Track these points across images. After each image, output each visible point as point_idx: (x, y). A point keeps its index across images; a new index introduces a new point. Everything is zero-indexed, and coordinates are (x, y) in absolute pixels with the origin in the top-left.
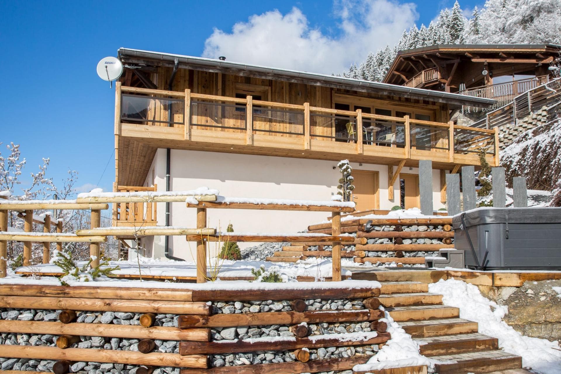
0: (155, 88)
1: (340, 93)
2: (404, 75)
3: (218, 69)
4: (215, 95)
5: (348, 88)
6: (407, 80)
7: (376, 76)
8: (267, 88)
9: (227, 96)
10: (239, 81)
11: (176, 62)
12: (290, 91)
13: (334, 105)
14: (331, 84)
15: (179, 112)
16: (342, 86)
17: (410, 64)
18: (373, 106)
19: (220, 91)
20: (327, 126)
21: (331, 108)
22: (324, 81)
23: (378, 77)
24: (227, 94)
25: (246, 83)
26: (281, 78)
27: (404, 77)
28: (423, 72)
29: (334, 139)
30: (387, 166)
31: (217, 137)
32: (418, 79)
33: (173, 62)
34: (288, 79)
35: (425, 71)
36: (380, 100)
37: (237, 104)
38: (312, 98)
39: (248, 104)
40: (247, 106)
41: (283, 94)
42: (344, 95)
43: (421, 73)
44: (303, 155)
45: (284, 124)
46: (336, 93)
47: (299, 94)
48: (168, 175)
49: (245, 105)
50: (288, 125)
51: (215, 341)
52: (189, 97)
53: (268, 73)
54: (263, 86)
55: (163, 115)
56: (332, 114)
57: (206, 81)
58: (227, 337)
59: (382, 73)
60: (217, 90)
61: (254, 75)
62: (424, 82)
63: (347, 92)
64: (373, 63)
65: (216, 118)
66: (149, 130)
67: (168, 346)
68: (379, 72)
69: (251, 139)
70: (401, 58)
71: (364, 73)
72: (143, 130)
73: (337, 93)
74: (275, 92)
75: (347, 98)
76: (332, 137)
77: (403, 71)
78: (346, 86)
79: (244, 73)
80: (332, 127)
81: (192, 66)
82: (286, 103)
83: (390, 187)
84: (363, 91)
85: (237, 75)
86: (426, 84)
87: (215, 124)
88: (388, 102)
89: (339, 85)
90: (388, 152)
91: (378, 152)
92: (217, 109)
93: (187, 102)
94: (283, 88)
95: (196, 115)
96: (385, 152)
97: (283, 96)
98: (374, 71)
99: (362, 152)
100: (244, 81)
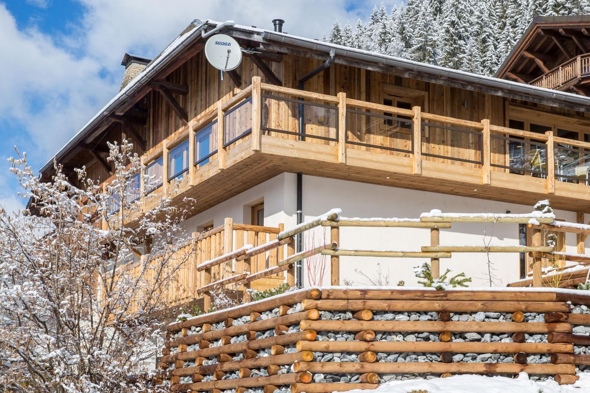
0: (279, 83)
1: (516, 106)
2: (541, 60)
3: (381, 67)
4: (357, 99)
5: (536, 101)
6: (547, 71)
7: (430, 37)
8: (423, 93)
9: (372, 102)
10: (388, 82)
11: (332, 55)
12: (452, 100)
13: (507, 123)
14: (516, 94)
15: (311, 122)
16: (528, 97)
17: (552, 40)
18: (555, 125)
19: (363, 95)
20: (499, 152)
21: (505, 126)
22: (509, 90)
23: (435, 38)
24: (373, 98)
25: (395, 85)
26: (455, 83)
27: (540, 63)
28: (579, 58)
29: (508, 170)
30: (575, 213)
31: (377, 162)
32: (569, 69)
33: (328, 54)
34: (463, 85)
35: (582, 57)
36: (566, 118)
37: (386, 114)
38: (480, 110)
39: (415, 117)
40: (414, 120)
41: (443, 102)
42: (519, 108)
43: (576, 59)
44: (475, 192)
45: (445, 147)
46: (510, 104)
47: (464, 104)
48: (299, 212)
49: (410, 118)
50: (450, 148)
51: (573, 333)
52: (345, 104)
53: (441, 76)
54: (419, 91)
55: (292, 124)
56: (505, 135)
57: (346, 78)
58: (581, 331)
59: (442, 32)
60: (360, 92)
61: (422, 77)
62: (579, 76)
63: (525, 104)
64: (423, 8)
65: (359, 133)
66: (295, 147)
67: (536, 338)
68: (435, 28)
69: (420, 166)
70: (540, 30)
71: (404, 29)
72: (288, 146)
73: (513, 105)
74: (433, 100)
75: (523, 112)
76: (505, 167)
77: (540, 53)
78: (533, 98)
79: (409, 74)
80: (505, 154)
81: (347, 61)
82: (446, 116)
83: (581, 243)
84: (555, 106)
85: (401, 76)
86: (583, 79)
87: (357, 141)
88: (577, 120)
89: (526, 97)
90: (585, 193)
91: (573, 191)
92: (360, 120)
93: (342, 111)
94: (443, 95)
95: (333, 127)
96: (582, 192)
97: (443, 106)
98: (426, 26)
99: (553, 192)
100: (394, 82)
